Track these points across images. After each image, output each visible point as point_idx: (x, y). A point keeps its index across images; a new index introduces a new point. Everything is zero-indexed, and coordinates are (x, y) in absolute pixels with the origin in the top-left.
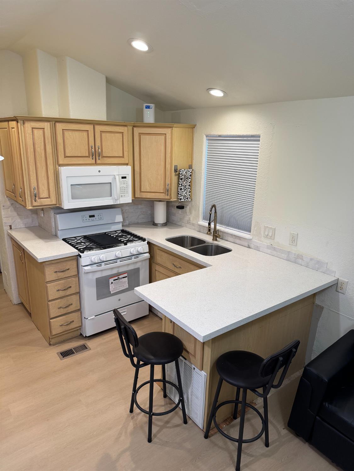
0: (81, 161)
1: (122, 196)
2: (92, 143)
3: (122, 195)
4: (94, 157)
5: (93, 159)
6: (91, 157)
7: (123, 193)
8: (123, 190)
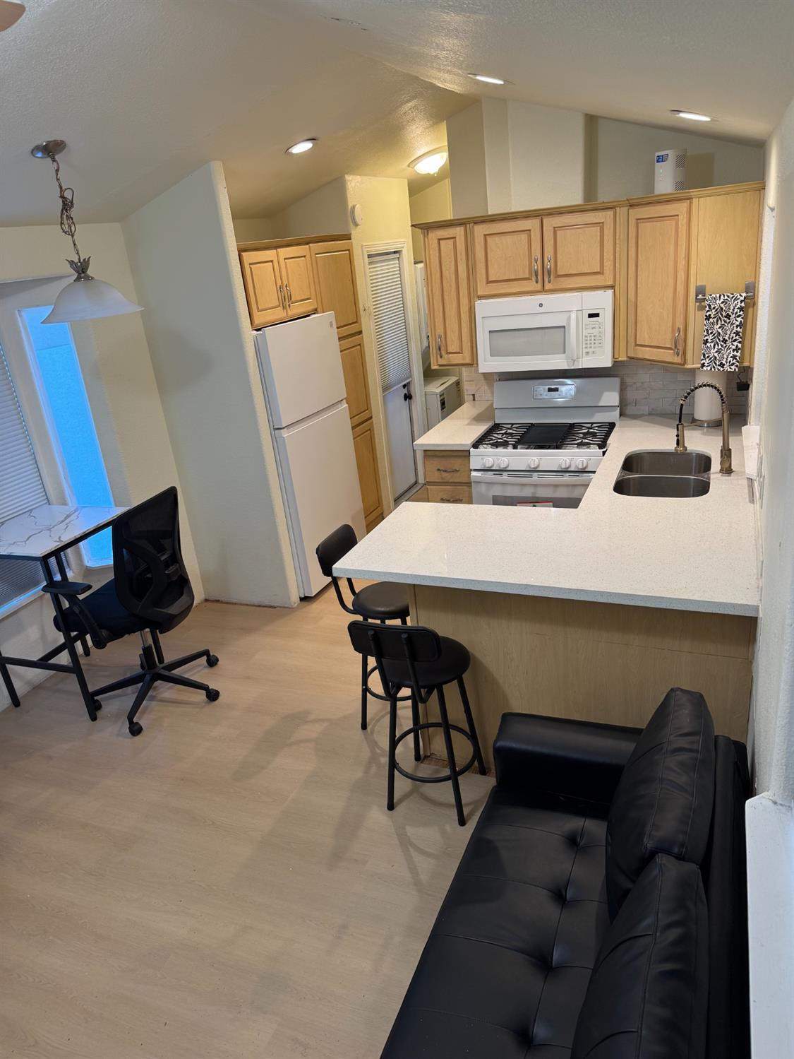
0: (515, 287)
1: (587, 353)
2: (537, 253)
3: (587, 350)
4: (540, 278)
5: (537, 282)
6: (534, 279)
7: (591, 347)
8: (591, 340)
